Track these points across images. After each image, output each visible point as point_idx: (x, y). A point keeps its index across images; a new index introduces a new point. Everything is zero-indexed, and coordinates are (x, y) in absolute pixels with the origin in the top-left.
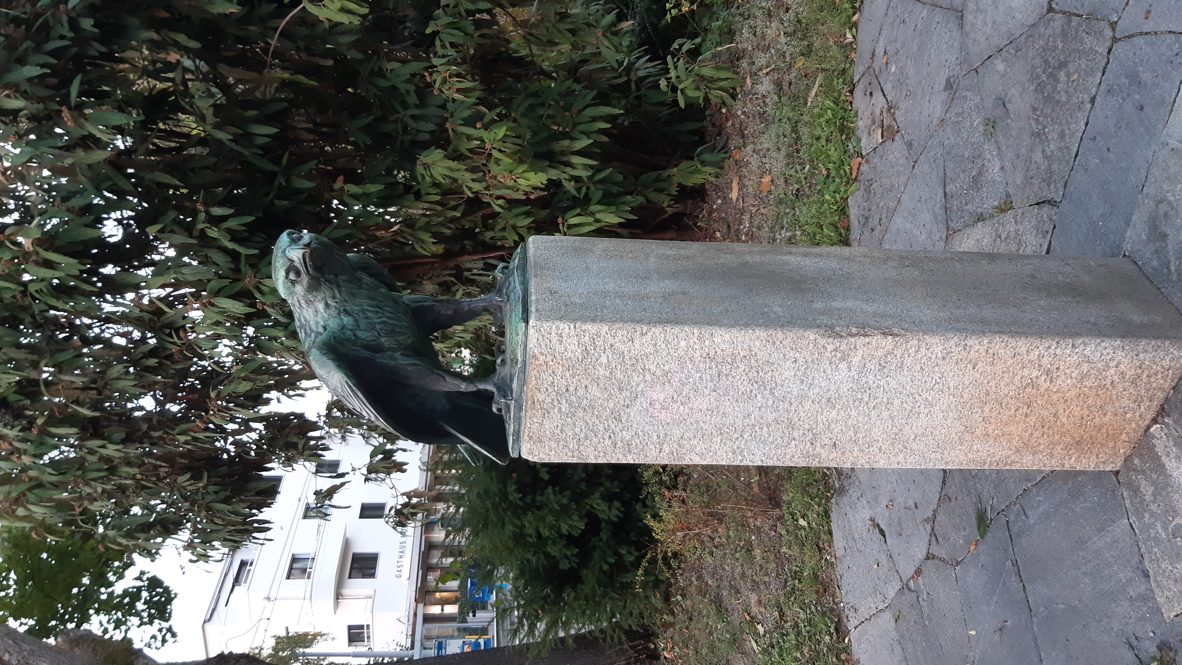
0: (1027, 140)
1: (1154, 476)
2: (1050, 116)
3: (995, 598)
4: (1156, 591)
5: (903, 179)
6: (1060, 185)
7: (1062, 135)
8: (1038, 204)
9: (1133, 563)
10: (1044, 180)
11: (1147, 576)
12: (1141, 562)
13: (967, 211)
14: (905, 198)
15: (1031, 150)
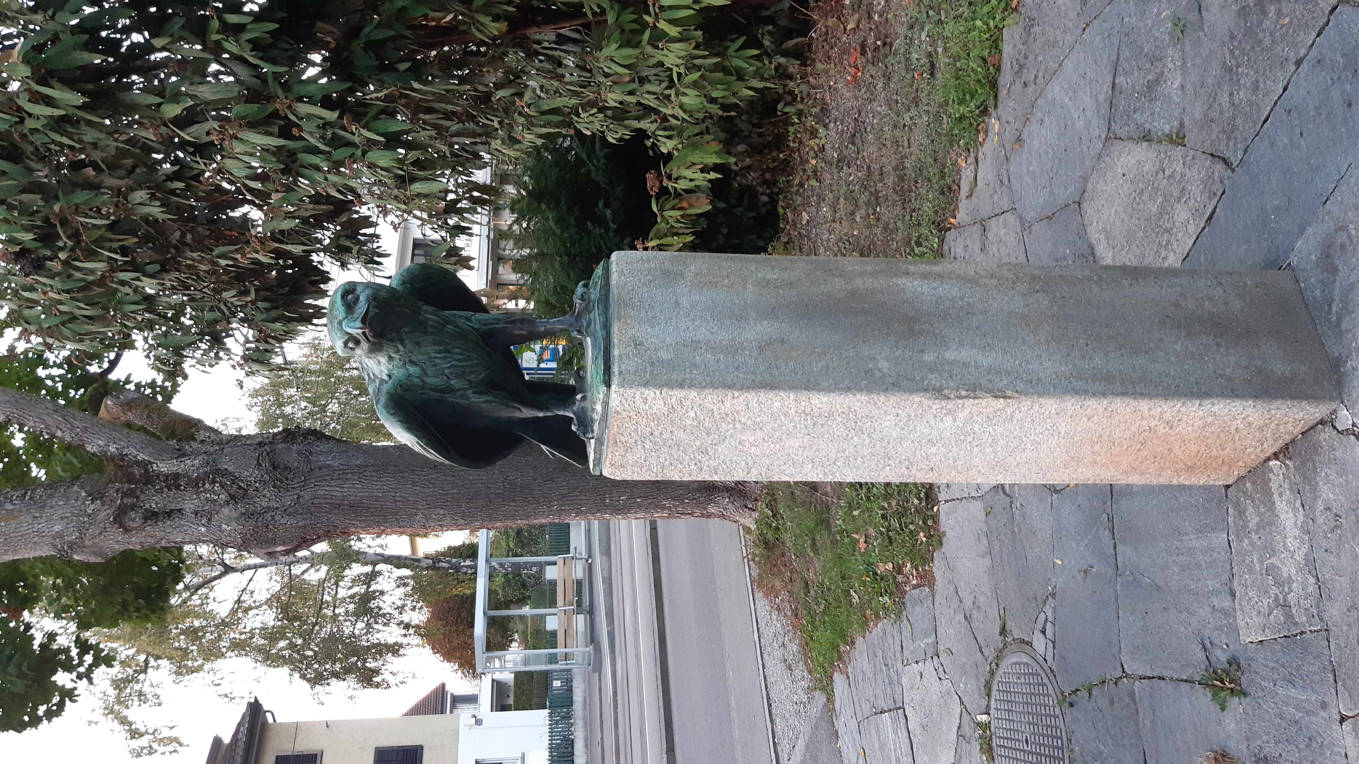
0: (1216, 71)
1: (1262, 510)
2: (1248, 55)
3: (1086, 542)
4: (1239, 613)
5: (1069, 38)
6: (1241, 146)
7: (1256, 87)
8: (1212, 155)
9: (1223, 578)
10: (1224, 131)
11: (1233, 595)
12: (1231, 580)
13: (1135, 120)
14: (1068, 64)
15: (1219, 85)
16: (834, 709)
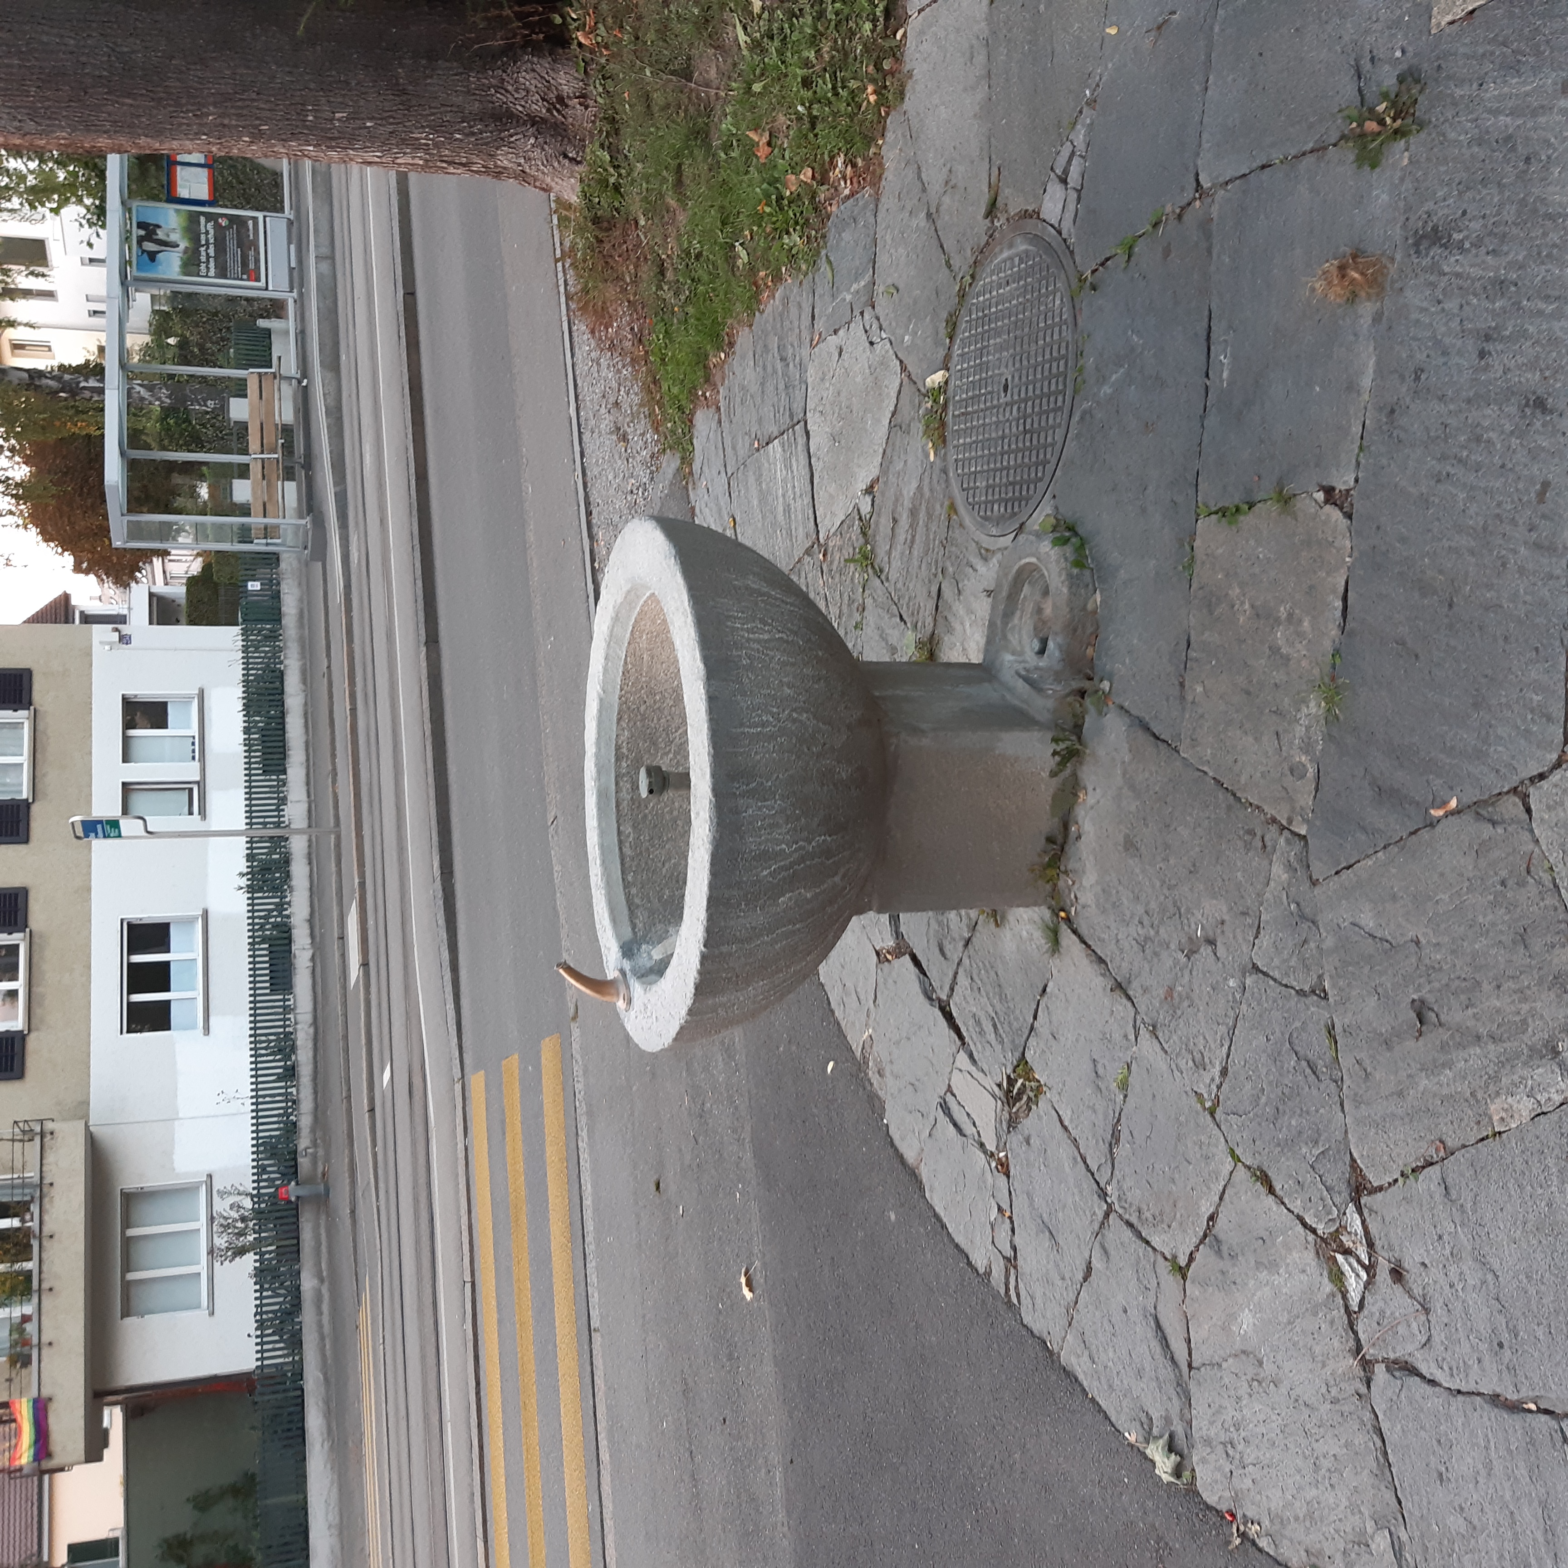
16: (691, 473)
